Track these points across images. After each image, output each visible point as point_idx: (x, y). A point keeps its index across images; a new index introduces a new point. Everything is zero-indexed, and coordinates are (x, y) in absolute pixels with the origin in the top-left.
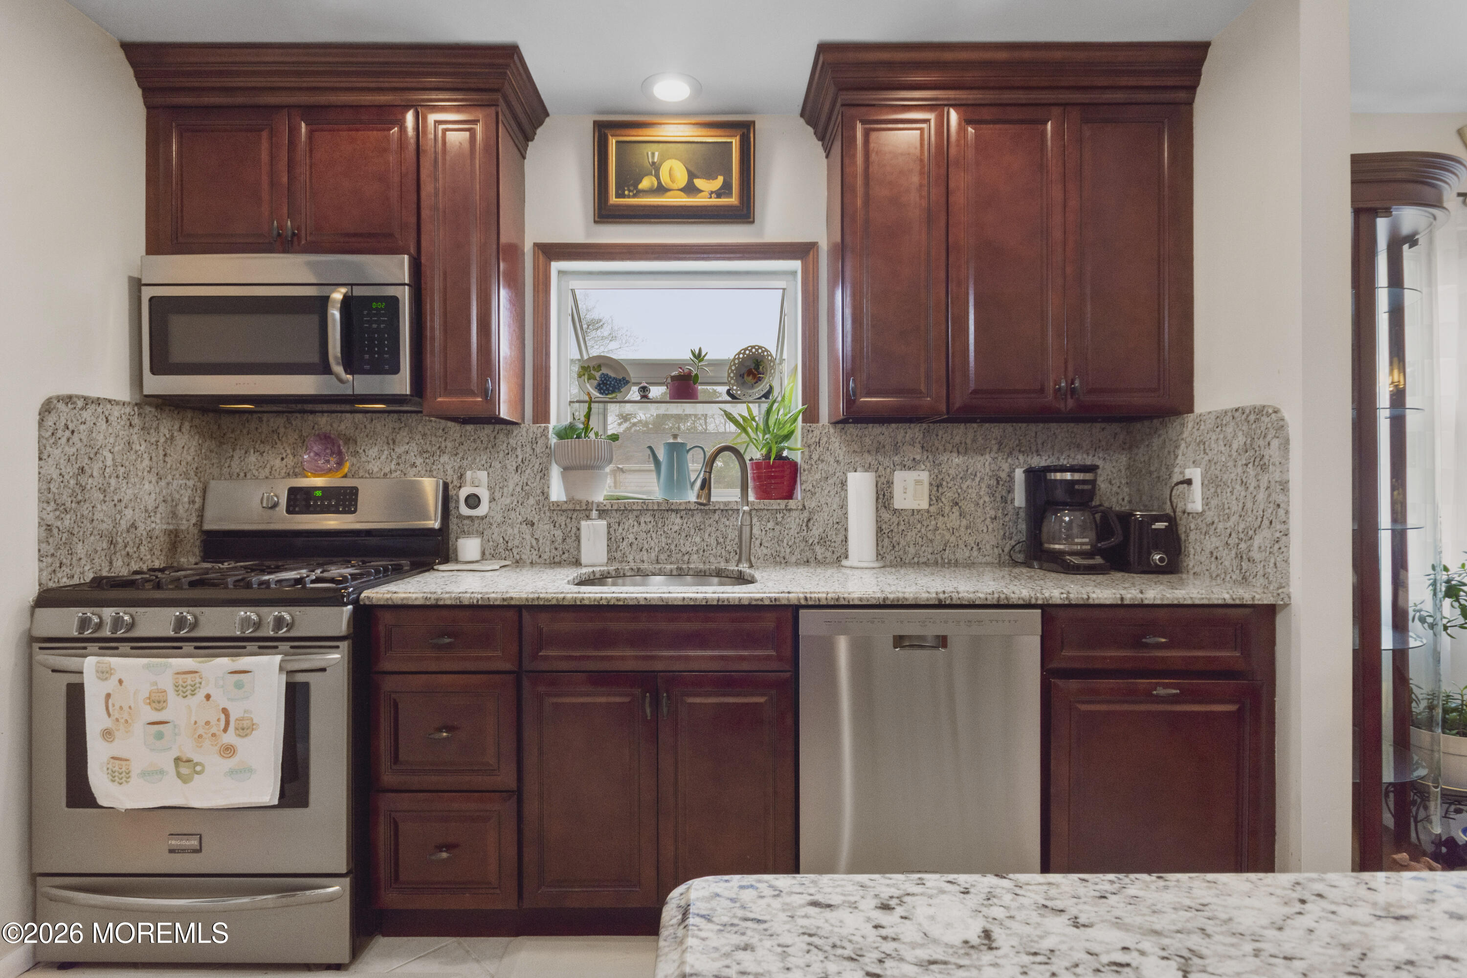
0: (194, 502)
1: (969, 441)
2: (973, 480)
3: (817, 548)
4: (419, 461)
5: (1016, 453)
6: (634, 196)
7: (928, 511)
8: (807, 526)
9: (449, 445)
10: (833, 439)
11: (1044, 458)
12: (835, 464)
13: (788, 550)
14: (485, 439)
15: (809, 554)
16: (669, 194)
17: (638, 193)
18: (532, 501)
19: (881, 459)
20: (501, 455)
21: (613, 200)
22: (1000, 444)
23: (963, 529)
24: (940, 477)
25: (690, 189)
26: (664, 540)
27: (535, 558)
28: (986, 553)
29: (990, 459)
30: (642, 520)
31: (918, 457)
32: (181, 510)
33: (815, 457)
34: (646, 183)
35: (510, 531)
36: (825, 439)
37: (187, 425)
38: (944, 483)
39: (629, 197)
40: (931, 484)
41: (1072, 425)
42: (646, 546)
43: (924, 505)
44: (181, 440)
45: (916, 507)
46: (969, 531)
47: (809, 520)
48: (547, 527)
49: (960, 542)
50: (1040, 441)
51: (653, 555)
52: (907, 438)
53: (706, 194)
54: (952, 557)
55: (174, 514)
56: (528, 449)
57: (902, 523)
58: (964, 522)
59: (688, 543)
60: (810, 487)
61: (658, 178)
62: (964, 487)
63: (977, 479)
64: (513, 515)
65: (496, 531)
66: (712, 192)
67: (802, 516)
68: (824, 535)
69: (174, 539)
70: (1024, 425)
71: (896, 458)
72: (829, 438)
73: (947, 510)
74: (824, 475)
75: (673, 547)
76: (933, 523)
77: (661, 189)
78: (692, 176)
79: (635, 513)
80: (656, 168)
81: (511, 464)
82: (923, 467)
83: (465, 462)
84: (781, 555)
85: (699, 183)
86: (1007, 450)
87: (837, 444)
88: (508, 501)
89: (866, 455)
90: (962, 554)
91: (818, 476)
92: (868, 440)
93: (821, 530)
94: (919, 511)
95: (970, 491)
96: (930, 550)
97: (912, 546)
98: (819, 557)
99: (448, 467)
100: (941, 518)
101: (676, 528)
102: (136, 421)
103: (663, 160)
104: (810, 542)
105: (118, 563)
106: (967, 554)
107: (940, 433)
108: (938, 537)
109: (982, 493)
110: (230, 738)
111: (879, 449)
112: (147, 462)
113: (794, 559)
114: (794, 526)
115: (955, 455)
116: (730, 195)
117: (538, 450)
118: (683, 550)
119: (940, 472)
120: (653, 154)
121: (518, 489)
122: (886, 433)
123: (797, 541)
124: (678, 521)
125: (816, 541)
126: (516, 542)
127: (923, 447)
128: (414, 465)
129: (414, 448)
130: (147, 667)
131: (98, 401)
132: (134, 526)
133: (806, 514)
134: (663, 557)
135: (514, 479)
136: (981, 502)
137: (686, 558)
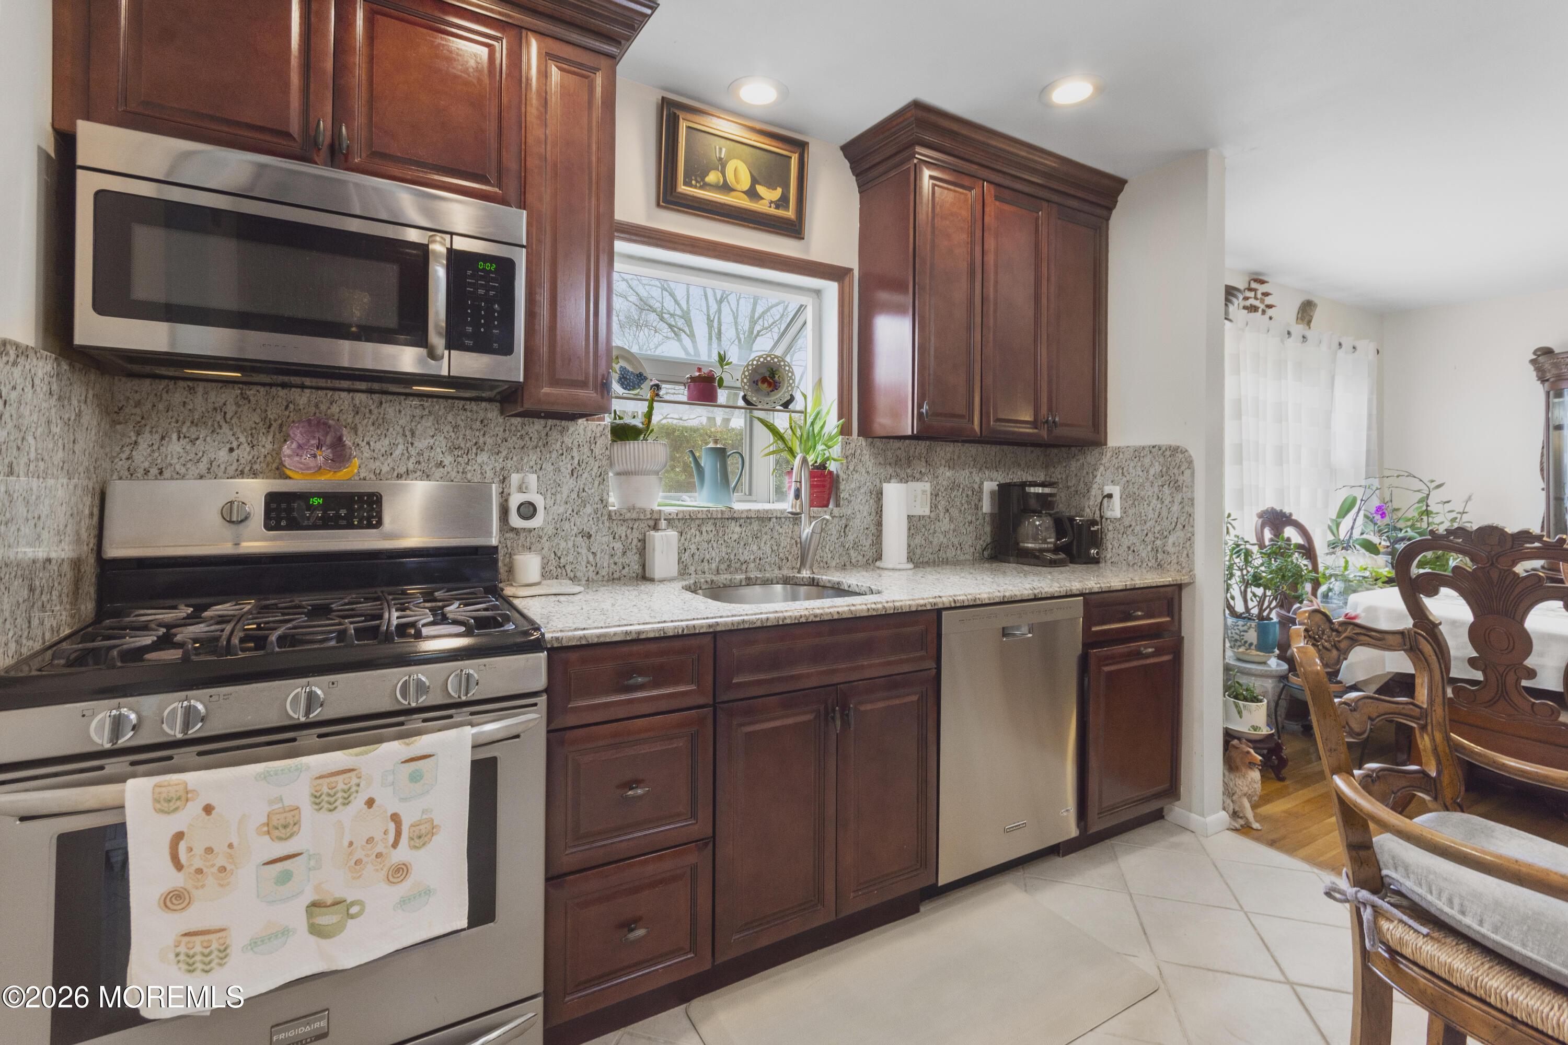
1: (956, 458)
2: (958, 490)
3: (852, 552)
4: (448, 459)
5: (984, 468)
6: (701, 188)
7: (929, 517)
8: (844, 532)
9: (490, 441)
10: (865, 452)
11: (1000, 473)
12: (866, 475)
13: (830, 556)
14: (535, 436)
15: (845, 558)
16: (734, 193)
17: (705, 186)
18: (589, 510)
19: (898, 470)
20: (554, 455)
21: (681, 187)
22: (975, 460)
23: (951, 532)
24: (937, 488)
25: (752, 193)
26: (724, 549)
27: (591, 575)
28: (965, 552)
29: (968, 474)
30: (704, 529)
31: (923, 471)
33: (851, 468)
34: (712, 177)
35: (563, 544)
36: (859, 451)
38: (940, 493)
39: (695, 187)
40: (932, 494)
41: (1016, 447)
42: (707, 557)
43: (927, 512)
45: (921, 513)
46: (955, 533)
47: (846, 526)
48: (605, 539)
49: (950, 543)
50: (997, 460)
51: (714, 566)
52: (917, 454)
53: (766, 202)
54: (944, 556)
56: (586, 450)
57: (912, 528)
58: (952, 526)
59: (746, 552)
60: (847, 496)
61: (724, 176)
62: (953, 496)
63: (961, 490)
64: (566, 526)
65: (547, 545)
66: (771, 202)
67: (841, 523)
68: (857, 540)
70: (989, 446)
71: (909, 471)
72: (862, 451)
73: (942, 515)
74: (858, 485)
75: (732, 557)
76: (933, 527)
77: (726, 188)
78: (754, 181)
79: (697, 522)
80: (722, 165)
81: (566, 467)
82: (927, 479)
83: (509, 463)
84: (825, 560)
85: (761, 189)
86: (978, 466)
87: (867, 456)
88: (561, 510)
89: (888, 466)
90: (951, 553)
91: (853, 486)
92: (889, 454)
93: (855, 535)
94: (924, 517)
95: (956, 499)
96: (931, 551)
97: (918, 547)
98: (853, 561)
99: (487, 469)
100: (938, 523)
101: (736, 536)
103: (730, 157)
104: (847, 547)
106: (954, 554)
107: (938, 450)
108: (936, 539)
109: (963, 502)
110: (402, 854)
111: (897, 462)
113: (834, 564)
114: (834, 532)
115: (947, 469)
116: (786, 208)
117: (597, 451)
118: (742, 559)
119: (938, 483)
120: (720, 149)
121: (574, 495)
122: (902, 448)
123: (837, 546)
124: (738, 529)
125: (851, 546)
126: (570, 558)
127: (926, 462)
128: (441, 464)
129: (441, 443)
130: (265, 777)
133: (844, 521)
134: (723, 567)
135: (569, 484)
136: (963, 509)
137: (744, 567)
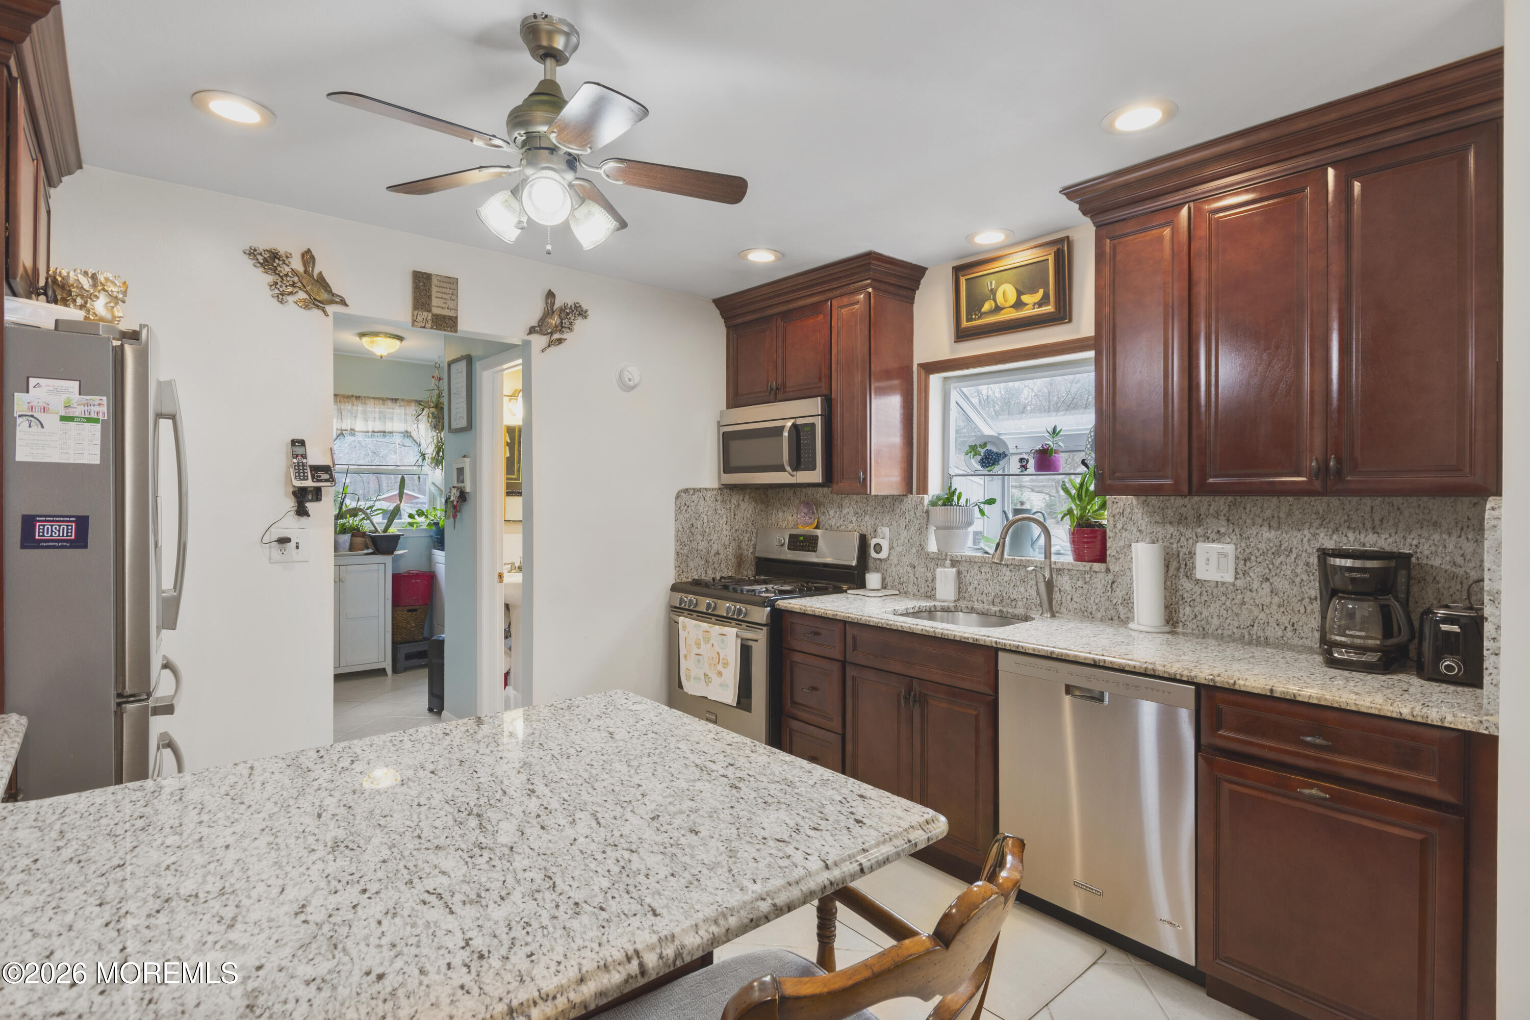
0: (751, 540)
1: (1282, 515)
2: (1288, 556)
3: (1120, 608)
4: (854, 519)
5: (1343, 529)
6: (979, 318)
7: (1234, 585)
8: (1111, 587)
9: (869, 509)
10: (1136, 510)
11: (1383, 536)
12: (1138, 533)
13: (1095, 608)
14: (888, 505)
15: (1113, 612)
16: (1003, 311)
17: (982, 315)
18: (914, 550)
19: (1182, 529)
20: (897, 516)
21: (965, 324)
22: (1323, 519)
23: (1274, 607)
24: (1248, 551)
25: (1019, 304)
26: (998, 587)
27: (916, 591)
28: (1303, 635)
29: (1308, 535)
30: (983, 571)
31: (1223, 530)
32: (743, 545)
33: (1119, 526)
34: (987, 307)
35: (902, 570)
36: (1129, 510)
37: (747, 497)
38: (1253, 558)
39: (975, 319)
40: (1237, 558)
41: (1425, 499)
42: (986, 591)
43: (1229, 577)
44: (743, 506)
45: (1219, 579)
46: (1282, 609)
47: (1113, 582)
48: (922, 570)
49: (1271, 620)
50: (1377, 518)
51: (990, 599)
52: (1211, 511)
53: (1030, 306)
54: (1261, 634)
55: (740, 547)
56: (912, 513)
57: (1205, 594)
58: (1276, 600)
59: (1015, 592)
60: (1114, 553)
61: (995, 300)
62: (1277, 563)
63: (1293, 556)
64: (903, 559)
65: (894, 569)
66: (1035, 304)
67: (1107, 579)
68: (1126, 597)
69: (740, 561)
70: (1356, 499)
71: (1199, 530)
72: (1132, 509)
73: (1255, 585)
74: (1127, 543)
75: (1004, 594)
76: (1240, 597)
77: (998, 309)
78: (1020, 293)
79: (979, 565)
80: (993, 292)
81: (903, 523)
82: (1229, 540)
83: (877, 521)
84: (1089, 611)
85: (1025, 298)
86: (1332, 525)
87: (1140, 515)
88: (900, 549)
89: (1168, 526)
90: (1274, 632)
91: (1121, 544)
92: (1170, 512)
93: (1124, 592)
94: (1223, 583)
95: (1284, 567)
96: (1236, 624)
97: (1215, 617)
98: (1122, 616)
99: (869, 524)
100: (1249, 593)
101: (1007, 579)
102: (719, 498)
103: (998, 286)
104: (1114, 602)
105: (710, 572)
106: (1280, 633)
107: (1248, 506)
108: (1245, 612)
109: (1299, 571)
110: (720, 667)
111: (1181, 520)
112: (725, 519)
113: (1099, 615)
114: (1100, 587)
115: (1265, 529)
116: (1048, 303)
117: (918, 514)
118: (1012, 597)
119: (1248, 546)
120: (991, 283)
121: (907, 541)
122: (1189, 506)
123: (1103, 599)
124: (1008, 573)
125: (1120, 601)
126: (905, 579)
127: (1228, 520)
128: (851, 522)
129: (851, 511)
130: (695, 626)
131: (700, 490)
132: (718, 553)
133: (1110, 577)
134: (997, 600)
135: (904, 534)
136: (1298, 580)
137: (1014, 603)
